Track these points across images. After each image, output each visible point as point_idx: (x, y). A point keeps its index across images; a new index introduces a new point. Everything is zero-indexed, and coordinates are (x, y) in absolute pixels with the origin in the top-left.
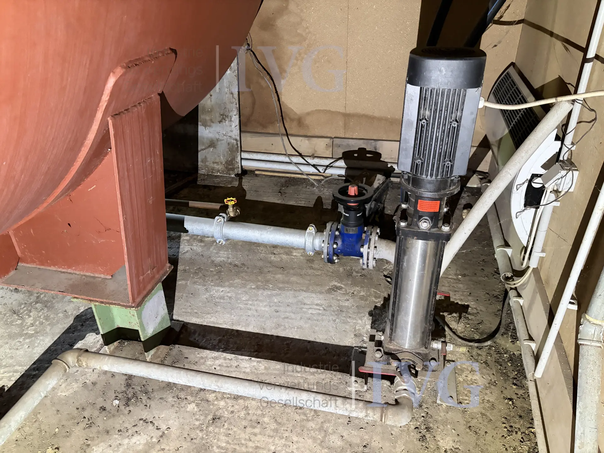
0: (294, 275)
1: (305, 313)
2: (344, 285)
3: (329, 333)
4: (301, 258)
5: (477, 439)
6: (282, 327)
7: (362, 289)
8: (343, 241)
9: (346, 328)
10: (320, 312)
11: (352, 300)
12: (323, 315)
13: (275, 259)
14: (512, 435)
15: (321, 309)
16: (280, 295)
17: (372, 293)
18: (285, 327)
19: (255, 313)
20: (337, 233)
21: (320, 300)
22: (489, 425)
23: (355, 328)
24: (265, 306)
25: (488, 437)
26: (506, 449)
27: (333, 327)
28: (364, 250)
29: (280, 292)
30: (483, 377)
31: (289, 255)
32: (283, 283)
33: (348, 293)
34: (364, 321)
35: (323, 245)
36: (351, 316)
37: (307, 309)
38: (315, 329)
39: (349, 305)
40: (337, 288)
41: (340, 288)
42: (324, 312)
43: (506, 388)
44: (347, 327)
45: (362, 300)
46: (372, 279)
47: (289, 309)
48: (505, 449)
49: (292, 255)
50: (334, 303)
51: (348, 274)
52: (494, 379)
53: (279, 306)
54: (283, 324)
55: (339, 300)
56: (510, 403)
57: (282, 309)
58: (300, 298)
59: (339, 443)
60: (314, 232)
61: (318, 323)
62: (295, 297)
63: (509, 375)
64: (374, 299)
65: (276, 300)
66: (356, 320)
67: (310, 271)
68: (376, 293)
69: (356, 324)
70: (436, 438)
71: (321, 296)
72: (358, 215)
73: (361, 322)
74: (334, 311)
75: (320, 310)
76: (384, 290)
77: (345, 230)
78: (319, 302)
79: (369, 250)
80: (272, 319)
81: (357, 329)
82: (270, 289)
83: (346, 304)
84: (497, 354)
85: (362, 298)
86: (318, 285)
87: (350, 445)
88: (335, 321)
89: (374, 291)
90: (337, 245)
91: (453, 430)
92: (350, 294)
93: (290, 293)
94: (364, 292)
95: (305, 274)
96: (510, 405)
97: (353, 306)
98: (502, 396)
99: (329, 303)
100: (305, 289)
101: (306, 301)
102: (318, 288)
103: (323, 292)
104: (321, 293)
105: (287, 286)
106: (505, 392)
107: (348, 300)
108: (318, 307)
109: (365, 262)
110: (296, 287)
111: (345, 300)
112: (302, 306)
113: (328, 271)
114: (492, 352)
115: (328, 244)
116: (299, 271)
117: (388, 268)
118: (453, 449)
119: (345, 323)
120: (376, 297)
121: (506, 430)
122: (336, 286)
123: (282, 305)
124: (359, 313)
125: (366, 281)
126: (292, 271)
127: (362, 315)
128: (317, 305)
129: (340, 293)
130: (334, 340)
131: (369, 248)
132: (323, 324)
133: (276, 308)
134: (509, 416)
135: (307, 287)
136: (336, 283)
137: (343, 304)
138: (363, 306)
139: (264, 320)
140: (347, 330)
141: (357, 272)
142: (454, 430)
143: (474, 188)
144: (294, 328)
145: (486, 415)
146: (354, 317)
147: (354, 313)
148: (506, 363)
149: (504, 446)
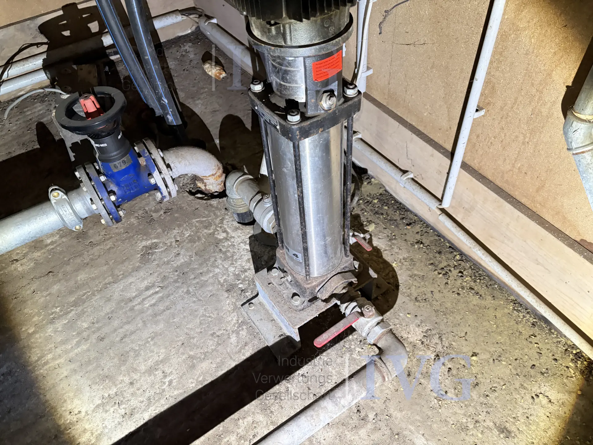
0: (77, 270)
1: (142, 312)
2: (155, 238)
3: (196, 313)
4: (64, 240)
5: (431, 305)
6: (132, 354)
7: (182, 229)
8: (118, 184)
9: (211, 291)
10: (161, 295)
11: (183, 250)
12: (169, 296)
13: (25, 267)
14: (449, 277)
15: (157, 289)
16: (83, 312)
17: (197, 224)
18: (135, 351)
19: (73, 366)
20: (103, 179)
21: (144, 279)
22: (426, 283)
23: (219, 282)
24: (78, 344)
25: (437, 295)
26: (458, 294)
27: (194, 302)
28: (156, 179)
29: (80, 309)
30: (379, 238)
31: (42, 249)
32: (71, 292)
33: (171, 245)
34: (221, 266)
35: (94, 207)
36: (201, 271)
37: (139, 304)
38: (174, 322)
39: (186, 260)
40: (151, 249)
41: (155, 246)
42: (166, 292)
43: (406, 234)
44: (210, 288)
45: (195, 242)
46: (181, 208)
47: (116, 323)
48: (456, 295)
49: (47, 246)
50: (166, 270)
51: (148, 221)
52: (388, 232)
53: (99, 329)
54: (127, 349)
55: (168, 263)
56: (421, 246)
57: (105, 330)
58: (116, 296)
59: (330, 433)
60: (65, 197)
61: (172, 311)
62: (109, 300)
63: (395, 219)
64: (206, 231)
65: (85, 325)
66: (211, 271)
67: (96, 250)
68: (201, 222)
69: (216, 276)
70: (404, 338)
71: (142, 273)
72: (119, 137)
73: (219, 270)
74: (176, 281)
75: (157, 293)
76: (206, 212)
77: (112, 167)
78: (146, 283)
79: (162, 176)
80: (105, 354)
81: (222, 281)
82: (61, 316)
83: (182, 260)
84: (368, 205)
85: (192, 240)
86: (123, 262)
87: (343, 424)
88: (188, 292)
89: (197, 221)
90: (114, 193)
91: (408, 316)
92: (174, 244)
93: (96, 300)
94: (187, 230)
95: (92, 260)
96: (422, 248)
97: (191, 256)
98: (409, 245)
99: (159, 274)
100: (110, 279)
101: (129, 295)
102: (128, 266)
103: (139, 267)
104: (137, 269)
105: (81, 293)
106: (407, 238)
107: (179, 254)
108: (151, 291)
109: (165, 193)
110: (97, 285)
111: (175, 256)
112: (130, 304)
113: (119, 234)
114: (363, 206)
115: (101, 200)
116: (78, 260)
117: (185, 182)
118: (425, 334)
119: (203, 285)
120: (206, 227)
121: (441, 275)
122: (146, 247)
123: (100, 325)
124: (206, 260)
125: (176, 215)
126: (69, 268)
127: (212, 259)
128: (147, 288)
129: (162, 252)
130: (210, 317)
131: (160, 173)
132: (179, 307)
133: (96, 336)
134: (430, 259)
135: (112, 275)
136: (144, 243)
137: (179, 263)
138: (203, 248)
139: (95, 365)
140: (214, 292)
141: (156, 211)
142: (408, 314)
143: (189, 34)
144: (148, 342)
145: (415, 275)
146: (205, 269)
147: (201, 264)
148: (382, 208)
149: (454, 293)
